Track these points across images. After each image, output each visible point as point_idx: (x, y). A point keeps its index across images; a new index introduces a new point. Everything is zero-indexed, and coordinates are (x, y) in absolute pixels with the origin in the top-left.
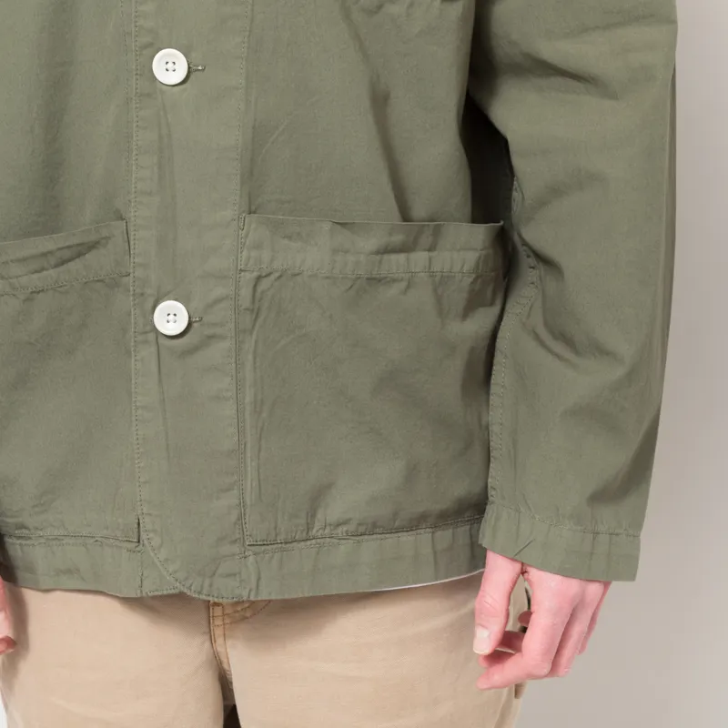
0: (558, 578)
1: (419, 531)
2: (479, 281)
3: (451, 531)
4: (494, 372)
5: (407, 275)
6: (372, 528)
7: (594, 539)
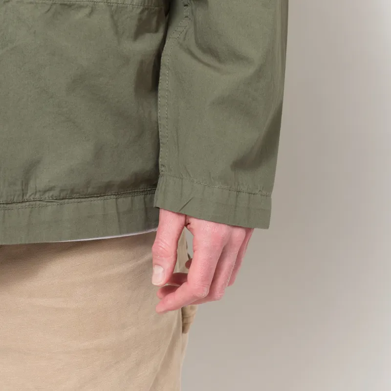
0: (212, 224)
1: (106, 197)
2: (146, 13)
3: (130, 198)
4: (160, 81)
5: (91, 3)
6: (70, 194)
7: (237, 196)
